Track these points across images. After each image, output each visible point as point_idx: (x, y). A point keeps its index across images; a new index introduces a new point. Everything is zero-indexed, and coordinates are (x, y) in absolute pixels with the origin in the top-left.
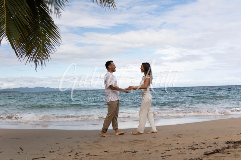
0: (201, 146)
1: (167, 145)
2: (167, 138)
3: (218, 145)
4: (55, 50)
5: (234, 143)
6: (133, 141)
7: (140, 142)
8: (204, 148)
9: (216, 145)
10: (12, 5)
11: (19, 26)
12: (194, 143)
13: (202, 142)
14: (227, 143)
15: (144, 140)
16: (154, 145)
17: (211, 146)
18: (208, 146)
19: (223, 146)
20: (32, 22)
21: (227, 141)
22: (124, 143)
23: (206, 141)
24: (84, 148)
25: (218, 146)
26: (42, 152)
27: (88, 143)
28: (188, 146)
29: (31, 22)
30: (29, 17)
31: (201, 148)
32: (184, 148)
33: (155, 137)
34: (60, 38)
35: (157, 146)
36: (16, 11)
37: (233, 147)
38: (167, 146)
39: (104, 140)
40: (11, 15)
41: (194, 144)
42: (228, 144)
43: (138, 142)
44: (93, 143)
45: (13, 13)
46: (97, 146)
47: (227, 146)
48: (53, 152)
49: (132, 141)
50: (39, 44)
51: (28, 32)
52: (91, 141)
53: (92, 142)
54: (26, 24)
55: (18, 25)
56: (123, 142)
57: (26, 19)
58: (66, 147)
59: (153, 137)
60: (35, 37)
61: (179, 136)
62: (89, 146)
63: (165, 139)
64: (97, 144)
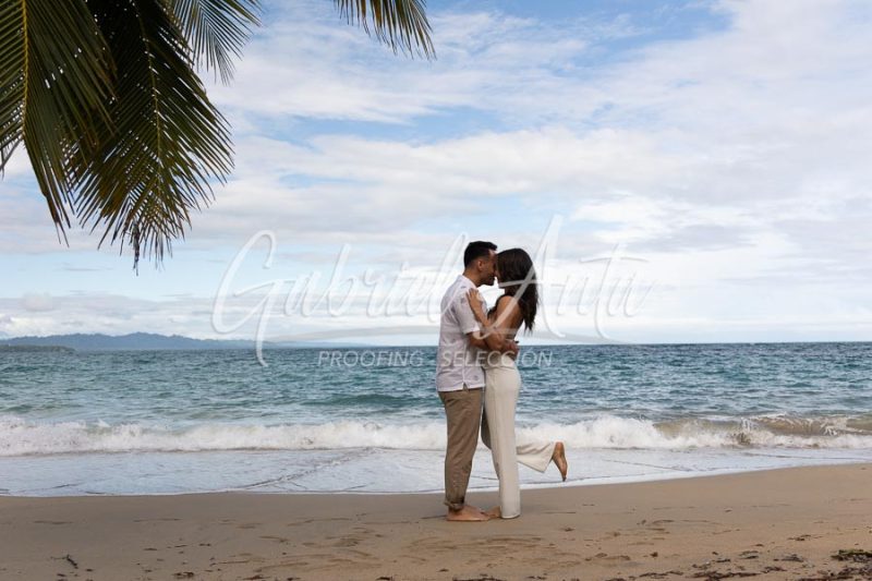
0: (741, 568)
1: (614, 558)
2: (616, 535)
3: (804, 563)
4: (210, 196)
5: (865, 557)
6: (489, 542)
7: (514, 548)
8: (754, 574)
12: (714, 553)
13: (744, 553)
14: (841, 556)
15: (527, 538)
16: (566, 558)
17: (777, 569)
18: (769, 569)
19: (825, 570)
21: (840, 551)
22: (453, 548)
23: (758, 549)
24: (307, 564)
26: (149, 574)
27: (320, 547)
31: (742, 575)
32: (678, 574)
33: (569, 530)
34: (228, 154)
35: (578, 563)
37: (862, 572)
38: (615, 565)
39: (378, 536)
41: (716, 558)
42: (844, 563)
43: (506, 545)
44: (337, 545)
46: (351, 557)
47: (841, 570)
48: (190, 575)
49: (484, 541)
50: (150, 174)
52: (330, 538)
53: (333, 541)
56: (451, 545)
58: (240, 559)
59: (562, 529)
60: (136, 149)
61: (659, 527)
62: (322, 556)
63: (608, 538)
64: (355, 552)
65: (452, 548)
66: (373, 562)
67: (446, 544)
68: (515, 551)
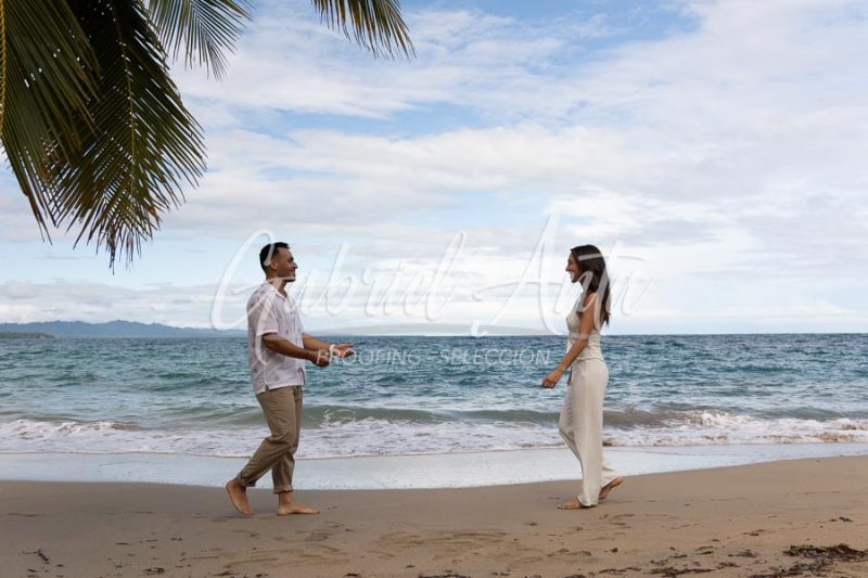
0: (697, 564)
1: (576, 554)
2: (578, 530)
3: (758, 558)
5: (815, 553)
6: (455, 537)
7: (480, 543)
8: (709, 571)
9: (750, 560)
10: (31, 38)
11: (52, 115)
12: (672, 548)
13: (701, 548)
14: (793, 552)
15: (492, 532)
16: (529, 554)
17: (731, 565)
18: (724, 565)
19: (777, 566)
20: (98, 100)
21: (792, 547)
23: (714, 544)
24: (276, 559)
25: (757, 562)
26: (119, 570)
27: (290, 542)
28: (652, 562)
29: (93, 100)
30: (87, 83)
31: (697, 571)
32: (636, 570)
33: (534, 524)
34: (200, 157)
35: (540, 559)
36: (43, 58)
37: (811, 569)
38: (576, 561)
39: (348, 530)
40: (24, 71)
41: (673, 553)
42: (795, 559)
43: (472, 540)
44: (307, 540)
45: (32, 64)
46: (320, 552)
47: (792, 566)
48: (160, 571)
49: (450, 535)
50: (124, 174)
51: (81, 136)
52: (300, 532)
53: (303, 536)
54: (75, 108)
55: (49, 109)
56: (418, 539)
57: (77, 89)
58: (211, 554)
59: (527, 524)
60: (112, 149)
61: (620, 521)
62: (292, 551)
63: (570, 533)
64: (324, 547)
65: (419, 543)
66: (341, 557)
67: (414, 539)
68: (481, 547)
